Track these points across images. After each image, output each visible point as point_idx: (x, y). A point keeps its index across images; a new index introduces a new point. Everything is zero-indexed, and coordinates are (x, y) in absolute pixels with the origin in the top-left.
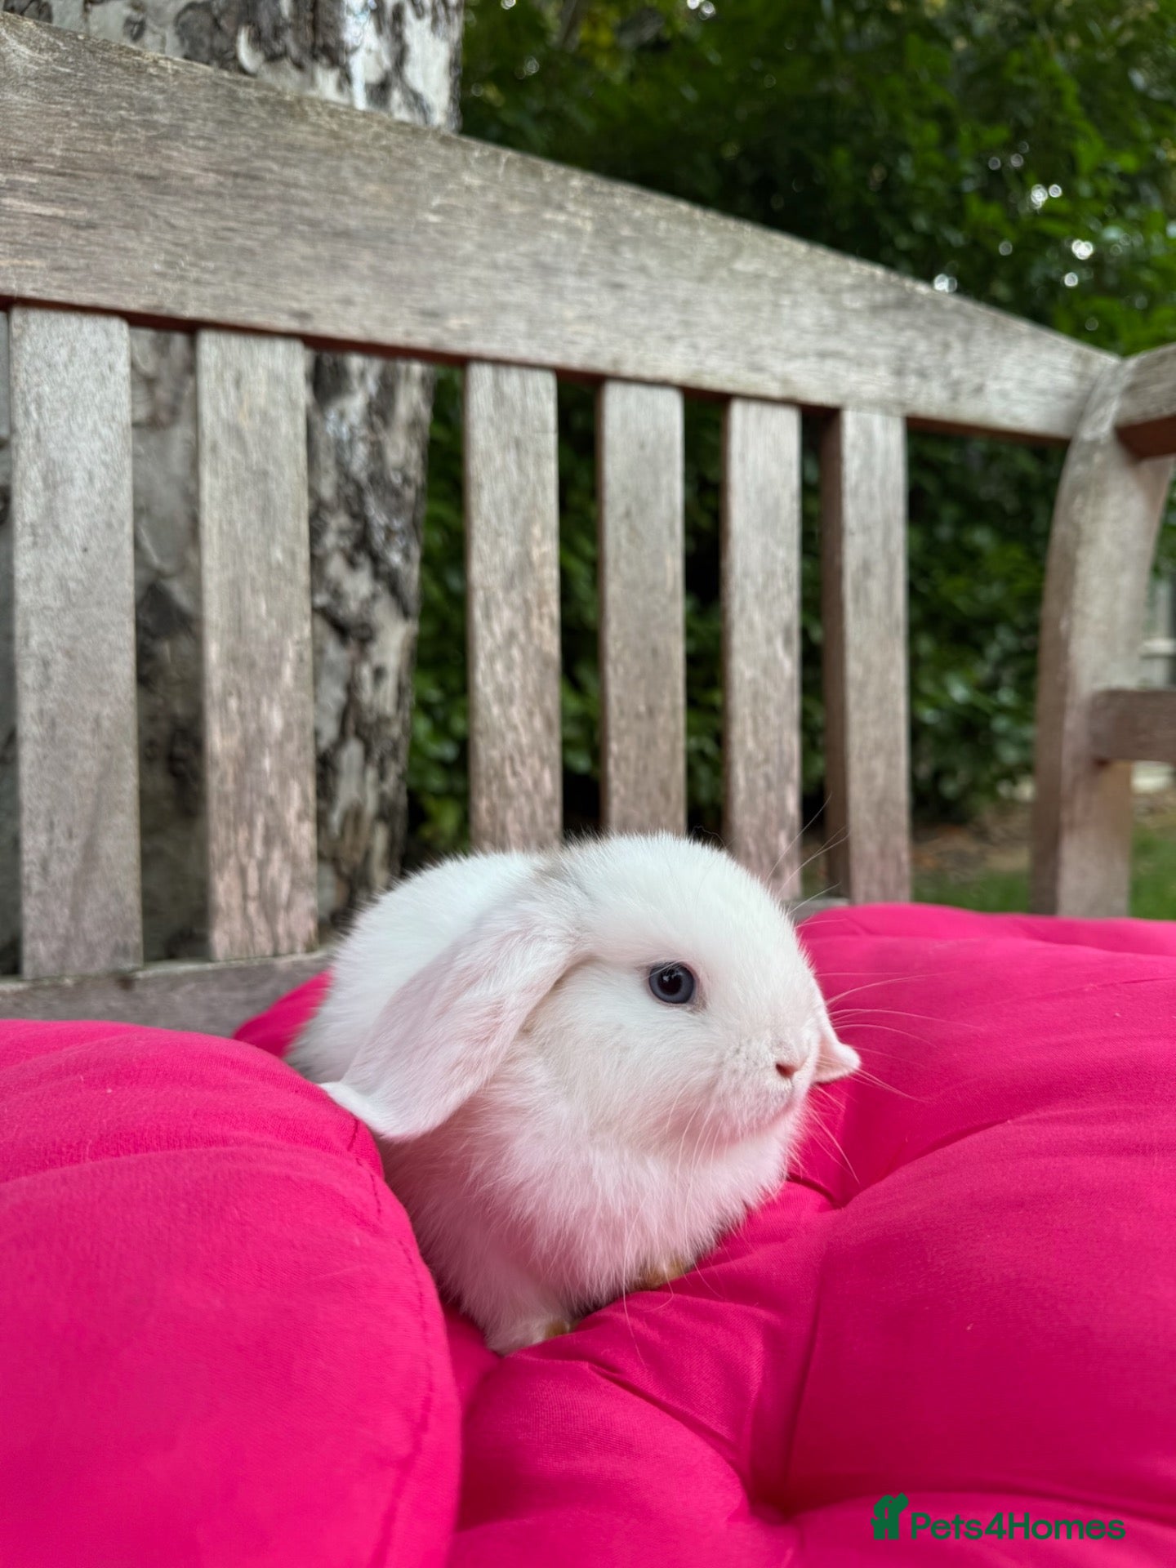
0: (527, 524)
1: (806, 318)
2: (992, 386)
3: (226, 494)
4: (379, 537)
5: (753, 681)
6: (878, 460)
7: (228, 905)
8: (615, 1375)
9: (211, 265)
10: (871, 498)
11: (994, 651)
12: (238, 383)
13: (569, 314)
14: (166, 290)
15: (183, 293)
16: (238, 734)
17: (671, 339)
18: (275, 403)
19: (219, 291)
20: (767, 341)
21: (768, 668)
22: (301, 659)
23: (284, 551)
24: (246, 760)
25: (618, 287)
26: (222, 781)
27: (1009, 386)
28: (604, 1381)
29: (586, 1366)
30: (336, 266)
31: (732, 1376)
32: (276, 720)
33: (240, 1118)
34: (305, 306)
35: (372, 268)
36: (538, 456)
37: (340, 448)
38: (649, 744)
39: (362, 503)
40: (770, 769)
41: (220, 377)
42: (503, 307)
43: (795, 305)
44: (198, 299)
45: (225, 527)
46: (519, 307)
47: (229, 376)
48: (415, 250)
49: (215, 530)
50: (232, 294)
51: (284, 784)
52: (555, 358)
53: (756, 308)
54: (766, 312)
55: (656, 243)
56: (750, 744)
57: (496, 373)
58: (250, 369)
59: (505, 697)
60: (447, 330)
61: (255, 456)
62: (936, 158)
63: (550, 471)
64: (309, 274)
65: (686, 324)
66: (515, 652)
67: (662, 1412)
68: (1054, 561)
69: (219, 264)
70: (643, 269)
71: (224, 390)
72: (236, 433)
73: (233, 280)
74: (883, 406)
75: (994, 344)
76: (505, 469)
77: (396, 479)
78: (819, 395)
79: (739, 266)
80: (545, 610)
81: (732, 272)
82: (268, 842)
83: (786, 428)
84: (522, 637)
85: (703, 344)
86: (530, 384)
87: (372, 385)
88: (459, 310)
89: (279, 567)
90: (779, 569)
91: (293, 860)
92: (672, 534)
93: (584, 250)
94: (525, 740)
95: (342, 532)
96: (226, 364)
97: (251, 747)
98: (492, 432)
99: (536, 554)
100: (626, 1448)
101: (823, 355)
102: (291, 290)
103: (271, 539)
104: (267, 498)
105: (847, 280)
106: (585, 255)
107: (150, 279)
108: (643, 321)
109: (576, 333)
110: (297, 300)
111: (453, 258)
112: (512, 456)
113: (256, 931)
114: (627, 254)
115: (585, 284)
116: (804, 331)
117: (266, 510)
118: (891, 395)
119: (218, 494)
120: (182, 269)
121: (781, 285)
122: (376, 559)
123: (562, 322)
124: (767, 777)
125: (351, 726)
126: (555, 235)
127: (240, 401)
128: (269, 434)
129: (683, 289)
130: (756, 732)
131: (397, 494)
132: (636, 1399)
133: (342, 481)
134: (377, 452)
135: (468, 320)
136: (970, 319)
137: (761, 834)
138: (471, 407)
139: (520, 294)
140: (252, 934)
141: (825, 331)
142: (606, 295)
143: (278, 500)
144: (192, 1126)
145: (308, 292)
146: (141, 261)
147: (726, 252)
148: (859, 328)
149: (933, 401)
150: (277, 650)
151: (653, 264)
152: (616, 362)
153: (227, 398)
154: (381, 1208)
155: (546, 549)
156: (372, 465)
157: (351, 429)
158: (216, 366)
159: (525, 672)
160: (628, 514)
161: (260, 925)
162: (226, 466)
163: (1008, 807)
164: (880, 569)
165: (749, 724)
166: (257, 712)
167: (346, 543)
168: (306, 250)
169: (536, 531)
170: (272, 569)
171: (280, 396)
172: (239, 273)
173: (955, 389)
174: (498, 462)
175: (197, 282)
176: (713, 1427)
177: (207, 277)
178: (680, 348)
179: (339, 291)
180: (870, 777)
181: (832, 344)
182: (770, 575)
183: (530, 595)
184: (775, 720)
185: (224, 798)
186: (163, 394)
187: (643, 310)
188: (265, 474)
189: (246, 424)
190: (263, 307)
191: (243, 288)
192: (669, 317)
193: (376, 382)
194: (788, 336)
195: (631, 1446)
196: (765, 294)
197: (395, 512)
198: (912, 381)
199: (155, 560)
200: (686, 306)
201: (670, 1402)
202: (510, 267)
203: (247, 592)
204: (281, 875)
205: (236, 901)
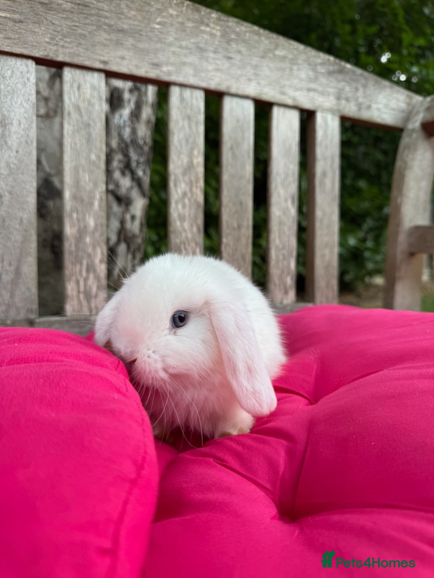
0: (192, 150)
1: (303, 75)
2: (374, 106)
3: (74, 132)
4: (134, 164)
5: (279, 217)
6: (329, 132)
7: (72, 295)
8: (224, 463)
9: (69, 40)
10: (326, 147)
11: (365, 227)
12: (79, 88)
13: (210, 68)
14: (50, 49)
15: (57, 51)
16: (77, 227)
17: (250, 80)
18: (93, 97)
19: (71, 51)
20: (287, 83)
21: (285, 211)
22: (101, 199)
23: (96, 156)
24: (79, 238)
25: (230, 58)
26: (70, 246)
27: (380, 106)
28: (219, 466)
29: (211, 460)
30: (118, 44)
31: (272, 465)
32: (91, 223)
33: (70, 355)
34: (106, 59)
35: (132, 45)
36: (197, 123)
37: (120, 128)
38: (238, 240)
39: (127, 150)
40: (284, 252)
41: (72, 86)
42: (184, 64)
43: (299, 69)
44: (63, 53)
45: (73, 146)
46: (190, 64)
47: (75, 85)
48: (150, 39)
49: (69, 147)
50: (77, 52)
51: (94, 248)
52: (204, 85)
53: (283, 70)
54: (287, 72)
55: (245, 41)
56: (277, 241)
57: (181, 90)
58: (83, 83)
59: (182, 218)
60: (162, 71)
61: (85, 118)
62: (349, 38)
63: (201, 129)
64: (107, 46)
65: (256, 75)
66: (186, 201)
67: (243, 478)
68: (396, 176)
69: (72, 40)
70: (239, 52)
71: (73, 90)
72: (78, 108)
73: (77, 46)
74: (332, 111)
75: (376, 89)
76: (183, 127)
77: (141, 142)
78: (307, 105)
79: (277, 52)
80: (198, 185)
81: (275, 55)
82: (88, 271)
83: (294, 118)
84: (189, 195)
85: (263, 83)
86: (194, 95)
87: (132, 105)
88: (167, 64)
89: (94, 162)
90: (290, 173)
91: (98, 278)
92: (249, 157)
93: (217, 43)
94: (189, 236)
95: (120, 161)
96: (74, 81)
97: (82, 232)
98: (179, 113)
99: (195, 161)
100: (228, 490)
101: (309, 90)
102: (100, 52)
103: (90, 151)
104: (89, 135)
105: (319, 61)
106: (217, 45)
107: (44, 44)
108: (239, 72)
109: (213, 76)
110: (103, 56)
111: (165, 43)
112: (186, 123)
113: (83, 305)
114: (234, 45)
115: (216, 56)
116: (302, 80)
117: (89, 139)
118: (335, 107)
119: (70, 132)
120: (57, 41)
121: (293, 61)
122: (133, 173)
123: (207, 71)
124: (283, 255)
125: (122, 236)
126: (205, 36)
127: (80, 96)
128: (91, 109)
129: (255, 61)
130: (280, 237)
131: (141, 148)
132: (233, 473)
133: (120, 142)
134: (134, 131)
135: (170, 68)
136: (366, 79)
137: (281, 277)
138: (171, 102)
139: (190, 59)
140: (81, 306)
141: (310, 80)
142: (225, 61)
143: (94, 135)
144: (49, 356)
145: (107, 53)
146: (40, 37)
147: (272, 47)
148: (323, 80)
149: (351, 110)
150: (92, 195)
151: (243, 50)
152: (228, 87)
153: (74, 94)
154: (128, 390)
155: (199, 160)
156: (132, 136)
157: (124, 121)
158: (70, 81)
159: (190, 209)
160: (232, 148)
161: (85, 303)
162: (74, 121)
163: (369, 286)
164: (330, 174)
165: (277, 234)
166: (84, 219)
167: (122, 166)
168: (107, 37)
169: (196, 152)
170: (91, 163)
171: (95, 94)
172: (80, 44)
173: (360, 106)
174: (181, 124)
175: (63, 46)
176: (264, 484)
177: (67, 45)
178: (253, 84)
179: (119, 54)
180: (323, 256)
181: (313, 86)
182: (287, 175)
183: (193, 178)
184: (287, 232)
185: (71, 253)
186: (51, 104)
187: (239, 68)
188: (89, 125)
189: (82, 105)
190: (89, 58)
191: (81, 50)
192: (249, 71)
193: (134, 104)
194: (296, 81)
195: (230, 489)
196: (287, 65)
197: (140, 155)
198: (343, 102)
199: (47, 169)
200: (256, 67)
201: (246, 474)
202: (187, 48)
203: (81, 171)
204: (93, 284)
205: (75, 293)
